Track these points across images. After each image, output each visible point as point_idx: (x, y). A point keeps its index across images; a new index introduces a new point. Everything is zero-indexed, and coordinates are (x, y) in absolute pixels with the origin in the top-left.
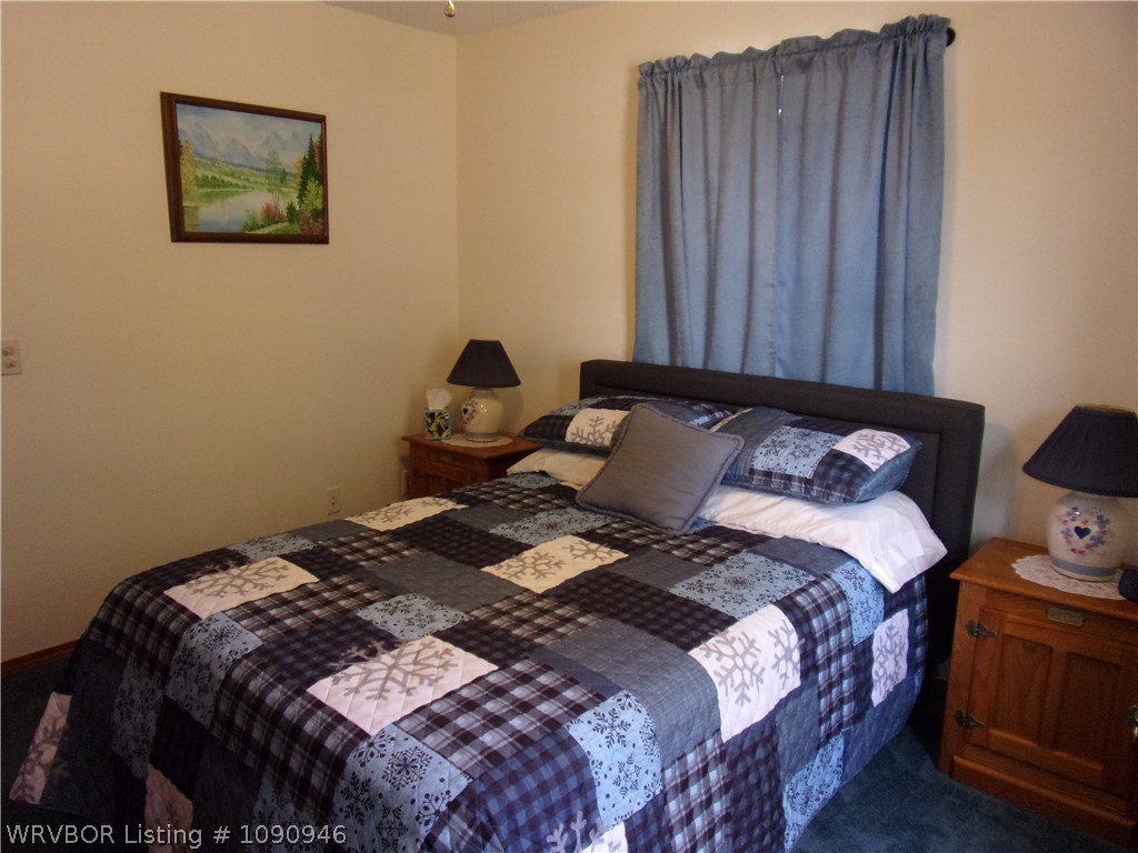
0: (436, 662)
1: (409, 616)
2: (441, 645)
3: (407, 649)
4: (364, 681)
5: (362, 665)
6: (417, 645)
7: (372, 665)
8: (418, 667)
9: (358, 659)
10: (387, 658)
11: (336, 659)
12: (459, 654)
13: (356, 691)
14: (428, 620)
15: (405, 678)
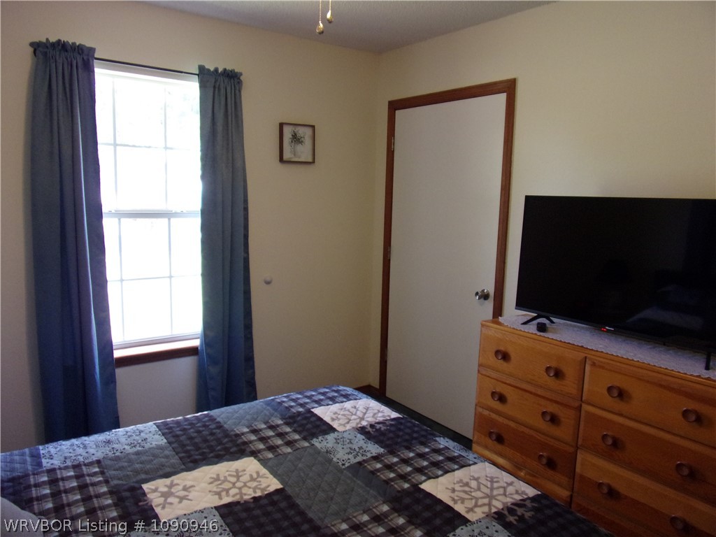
0: (339, 416)
1: (350, 445)
2: (335, 425)
3: (354, 425)
4: (375, 414)
5: (377, 421)
6: (348, 427)
7: (371, 420)
8: (349, 417)
9: (379, 423)
10: (364, 423)
11: (391, 425)
12: (327, 419)
13: (379, 411)
14: (338, 441)
15: (356, 413)
